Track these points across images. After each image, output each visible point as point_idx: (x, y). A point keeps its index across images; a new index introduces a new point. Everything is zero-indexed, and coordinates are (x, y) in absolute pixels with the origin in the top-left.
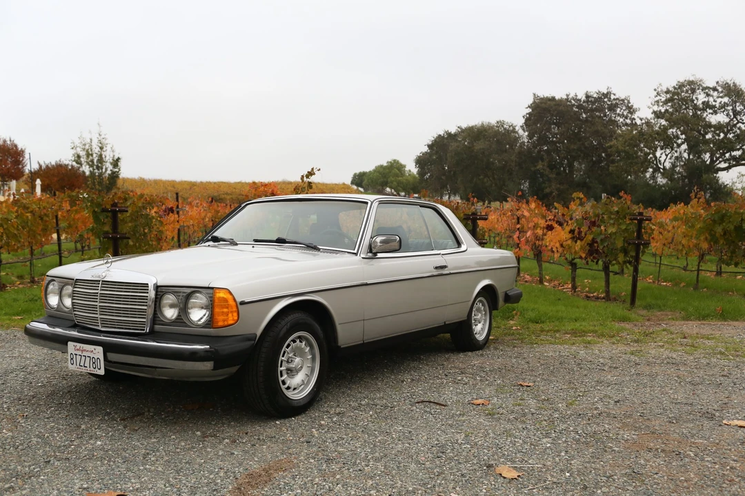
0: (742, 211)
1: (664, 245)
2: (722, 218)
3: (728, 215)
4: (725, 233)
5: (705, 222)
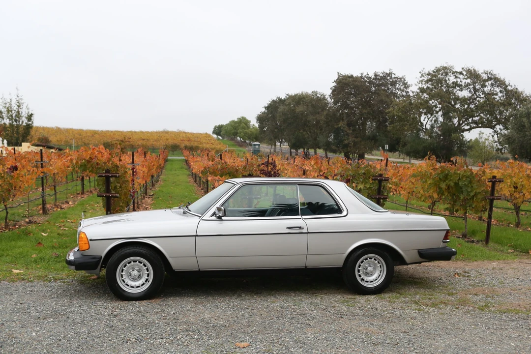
0: (459, 172)
1: (409, 193)
2: (446, 177)
3: (450, 174)
4: (449, 187)
5: (434, 179)
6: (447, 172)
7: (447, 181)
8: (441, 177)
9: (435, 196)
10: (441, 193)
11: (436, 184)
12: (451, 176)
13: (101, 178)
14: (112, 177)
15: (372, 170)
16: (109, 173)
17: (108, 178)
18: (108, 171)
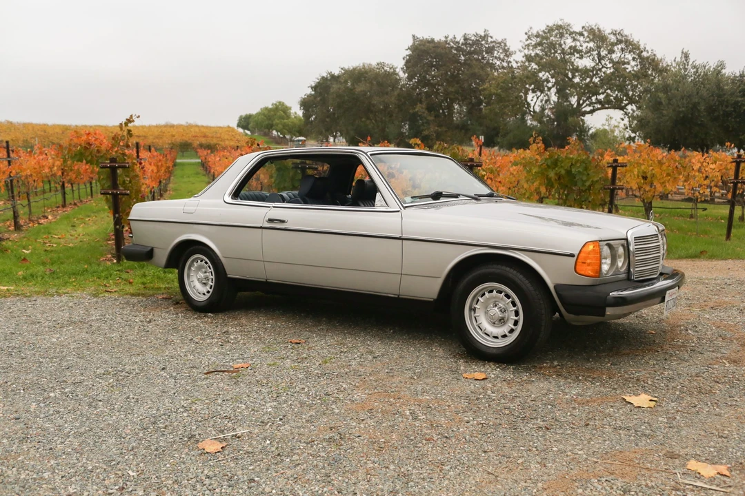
0: (571, 156)
1: (510, 188)
2: (556, 163)
3: (560, 160)
4: (559, 177)
5: (540, 166)
6: (556, 157)
7: (557, 169)
8: (549, 164)
9: (543, 190)
10: (550, 185)
11: (543, 174)
12: (562, 162)
13: (104, 170)
14: (119, 167)
15: (460, 154)
16: (116, 162)
17: (113, 170)
18: (113, 160)
